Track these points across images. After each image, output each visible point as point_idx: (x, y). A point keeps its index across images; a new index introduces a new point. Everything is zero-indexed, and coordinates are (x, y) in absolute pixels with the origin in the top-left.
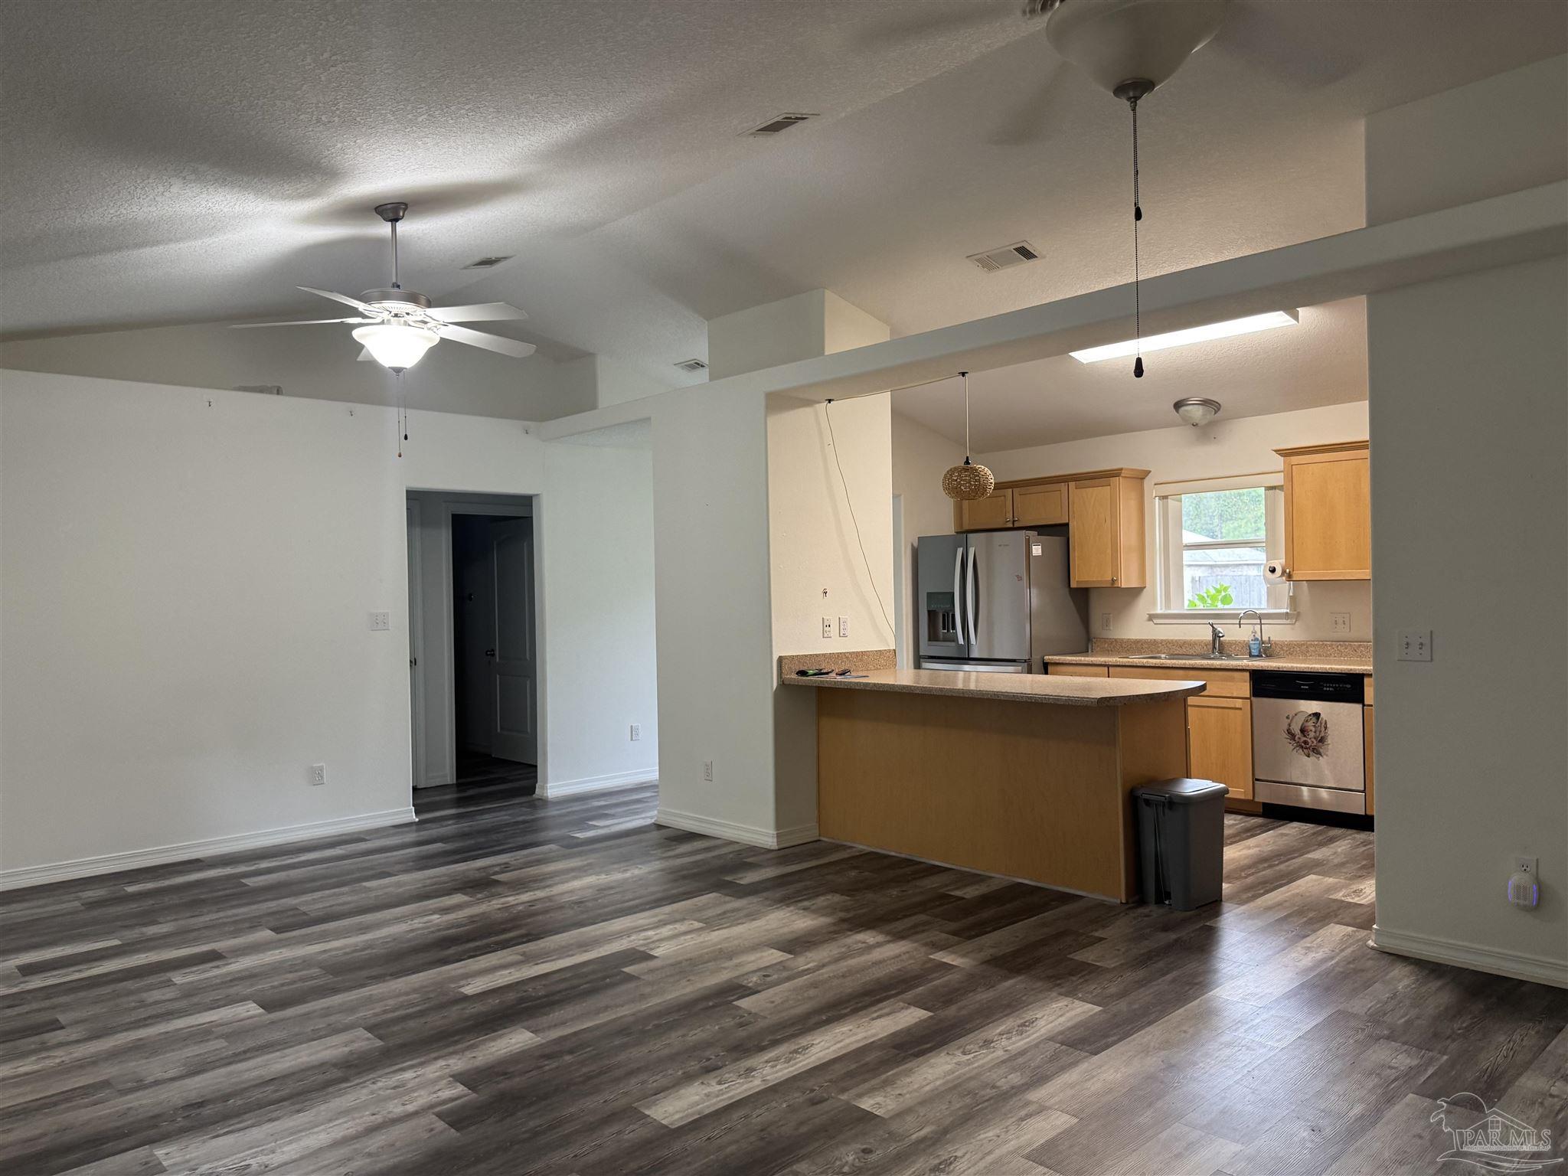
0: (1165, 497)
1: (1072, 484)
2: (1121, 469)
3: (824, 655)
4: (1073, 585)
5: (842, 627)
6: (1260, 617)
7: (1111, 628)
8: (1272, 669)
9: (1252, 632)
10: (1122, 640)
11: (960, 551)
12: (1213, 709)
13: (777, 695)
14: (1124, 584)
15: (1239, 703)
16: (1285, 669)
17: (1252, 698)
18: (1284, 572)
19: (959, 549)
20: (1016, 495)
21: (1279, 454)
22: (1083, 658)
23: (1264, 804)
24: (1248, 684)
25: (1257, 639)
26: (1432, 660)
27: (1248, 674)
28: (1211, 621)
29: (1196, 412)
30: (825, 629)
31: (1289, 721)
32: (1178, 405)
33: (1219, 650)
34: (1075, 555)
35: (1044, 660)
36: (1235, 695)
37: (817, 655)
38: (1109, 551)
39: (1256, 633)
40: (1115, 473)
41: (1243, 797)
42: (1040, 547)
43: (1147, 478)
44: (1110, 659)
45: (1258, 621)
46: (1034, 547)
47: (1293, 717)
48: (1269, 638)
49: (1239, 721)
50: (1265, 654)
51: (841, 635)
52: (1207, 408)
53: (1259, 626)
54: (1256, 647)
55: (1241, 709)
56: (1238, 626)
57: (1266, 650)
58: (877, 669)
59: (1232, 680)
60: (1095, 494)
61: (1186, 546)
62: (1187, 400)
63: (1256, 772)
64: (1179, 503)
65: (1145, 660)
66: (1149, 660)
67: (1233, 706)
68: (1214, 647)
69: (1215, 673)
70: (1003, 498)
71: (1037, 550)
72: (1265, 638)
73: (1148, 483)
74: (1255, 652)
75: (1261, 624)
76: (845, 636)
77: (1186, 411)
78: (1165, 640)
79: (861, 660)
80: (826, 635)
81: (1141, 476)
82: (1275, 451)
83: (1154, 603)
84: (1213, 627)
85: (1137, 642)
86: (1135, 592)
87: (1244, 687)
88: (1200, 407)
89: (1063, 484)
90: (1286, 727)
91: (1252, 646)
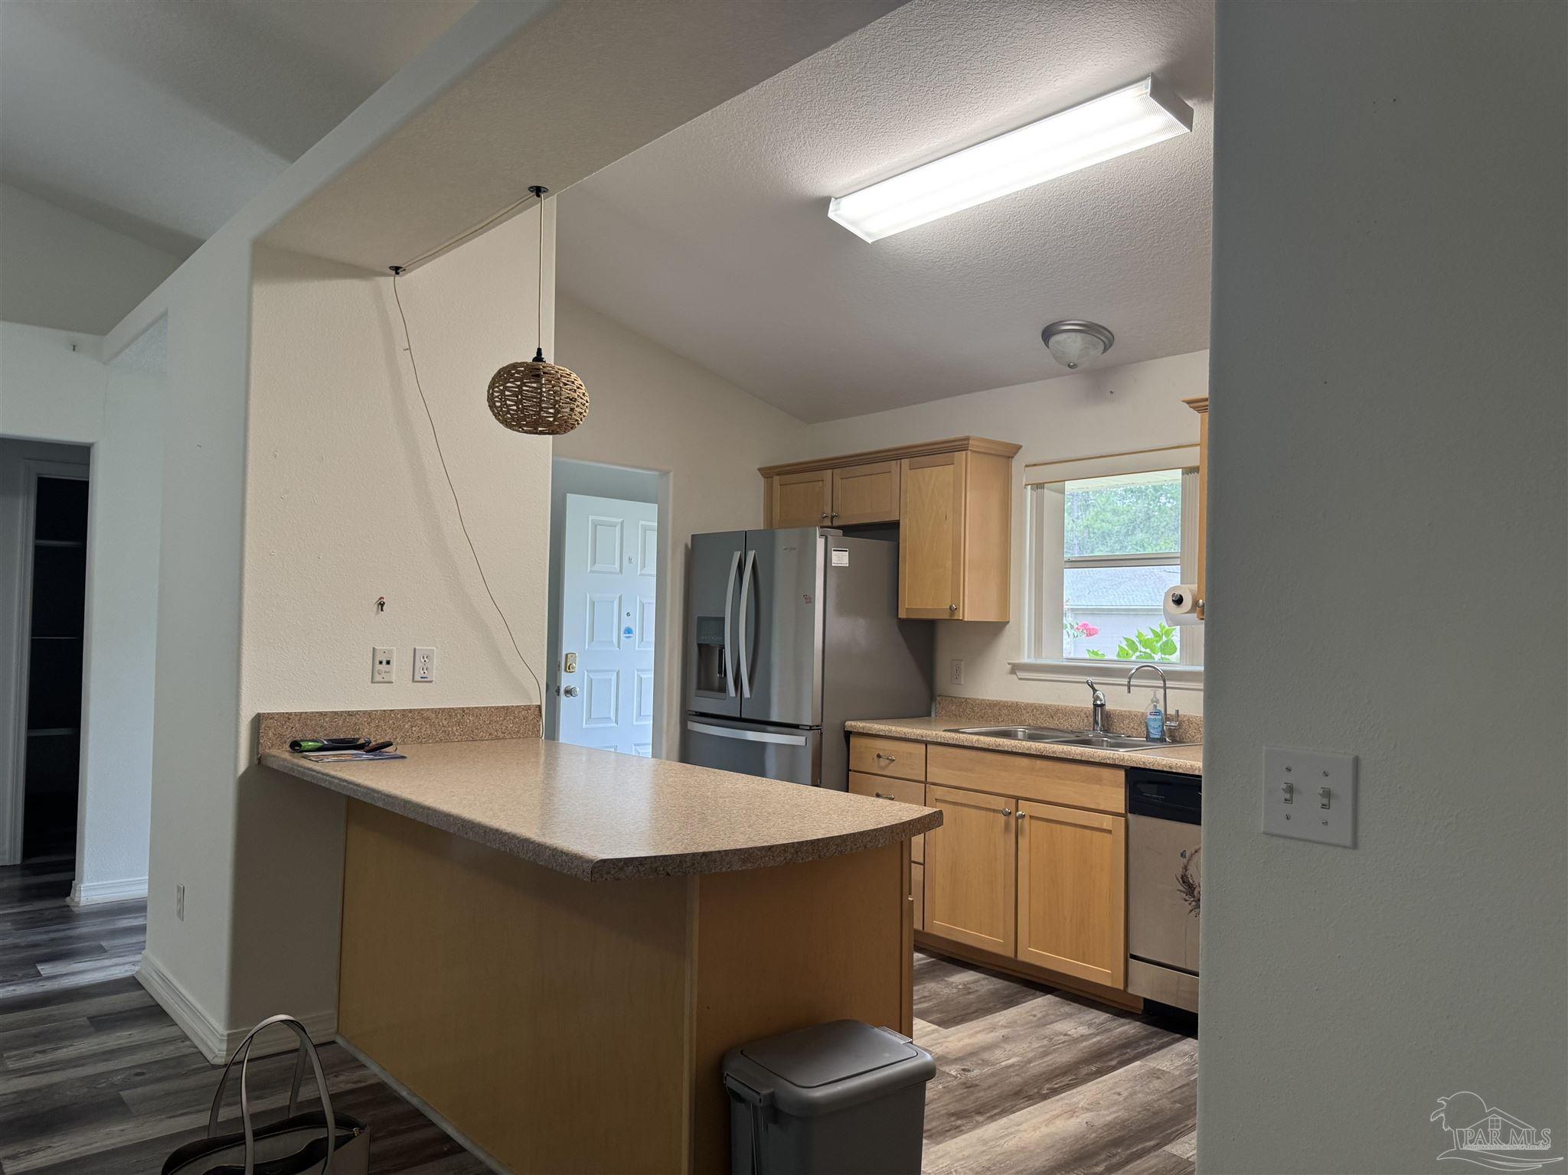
0: (1039, 486)
1: (905, 462)
2: (967, 439)
3: (368, 714)
4: (902, 615)
5: (418, 665)
6: (1165, 677)
7: (962, 683)
8: (1160, 768)
9: (1153, 702)
10: (974, 700)
11: (737, 555)
12: (1068, 827)
13: (245, 784)
14: (968, 614)
15: (1107, 822)
16: (1180, 771)
17: (1129, 815)
18: (1195, 604)
19: (735, 553)
20: (837, 479)
21: (1194, 408)
22: (893, 728)
23: (1145, 1000)
24: (1123, 790)
25: (1157, 713)
26: (1355, 845)
27: (1122, 773)
28: (1090, 679)
29: (1071, 343)
30: (378, 667)
31: (1185, 861)
32: (1048, 334)
33: (1103, 726)
34: (905, 569)
35: (844, 726)
36: (1101, 808)
37: (350, 714)
38: (949, 564)
39: (1157, 701)
40: (960, 445)
41: (1109, 984)
42: (847, 553)
43: (1017, 457)
44: (929, 732)
45: (1160, 683)
46: (833, 553)
47: (1192, 855)
48: (1178, 711)
49: (1108, 850)
50: (1170, 736)
51: (417, 678)
52: (1089, 338)
53: (1162, 691)
54: (1157, 724)
55: (1110, 832)
56: (1126, 688)
57: (1172, 733)
58: (497, 738)
59: (1099, 781)
60: (936, 477)
61: (1069, 561)
62: (1061, 323)
63: (1132, 943)
64: (1060, 495)
65: (975, 738)
66: (982, 738)
67: (1096, 825)
68: (1096, 722)
69: (1074, 767)
70: (821, 483)
71: (840, 559)
72: (1171, 711)
73: (1018, 463)
74: (1155, 734)
75: (1165, 688)
76: (424, 680)
77: (1058, 342)
78: (1031, 705)
79: (459, 723)
80: (378, 678)
81: (1008, 453)
82: (1189, 402)
83: (1018, 648)
84: (1095, 690)
85: (993, 705)
86: (995, 629)
87: (1115, 797)
88: (1079, 336)
89: (894, 462)
90: (1179, 872)
91: (1152, 724)
